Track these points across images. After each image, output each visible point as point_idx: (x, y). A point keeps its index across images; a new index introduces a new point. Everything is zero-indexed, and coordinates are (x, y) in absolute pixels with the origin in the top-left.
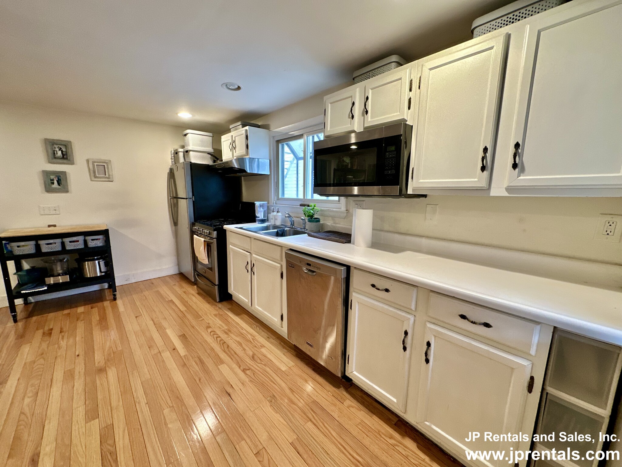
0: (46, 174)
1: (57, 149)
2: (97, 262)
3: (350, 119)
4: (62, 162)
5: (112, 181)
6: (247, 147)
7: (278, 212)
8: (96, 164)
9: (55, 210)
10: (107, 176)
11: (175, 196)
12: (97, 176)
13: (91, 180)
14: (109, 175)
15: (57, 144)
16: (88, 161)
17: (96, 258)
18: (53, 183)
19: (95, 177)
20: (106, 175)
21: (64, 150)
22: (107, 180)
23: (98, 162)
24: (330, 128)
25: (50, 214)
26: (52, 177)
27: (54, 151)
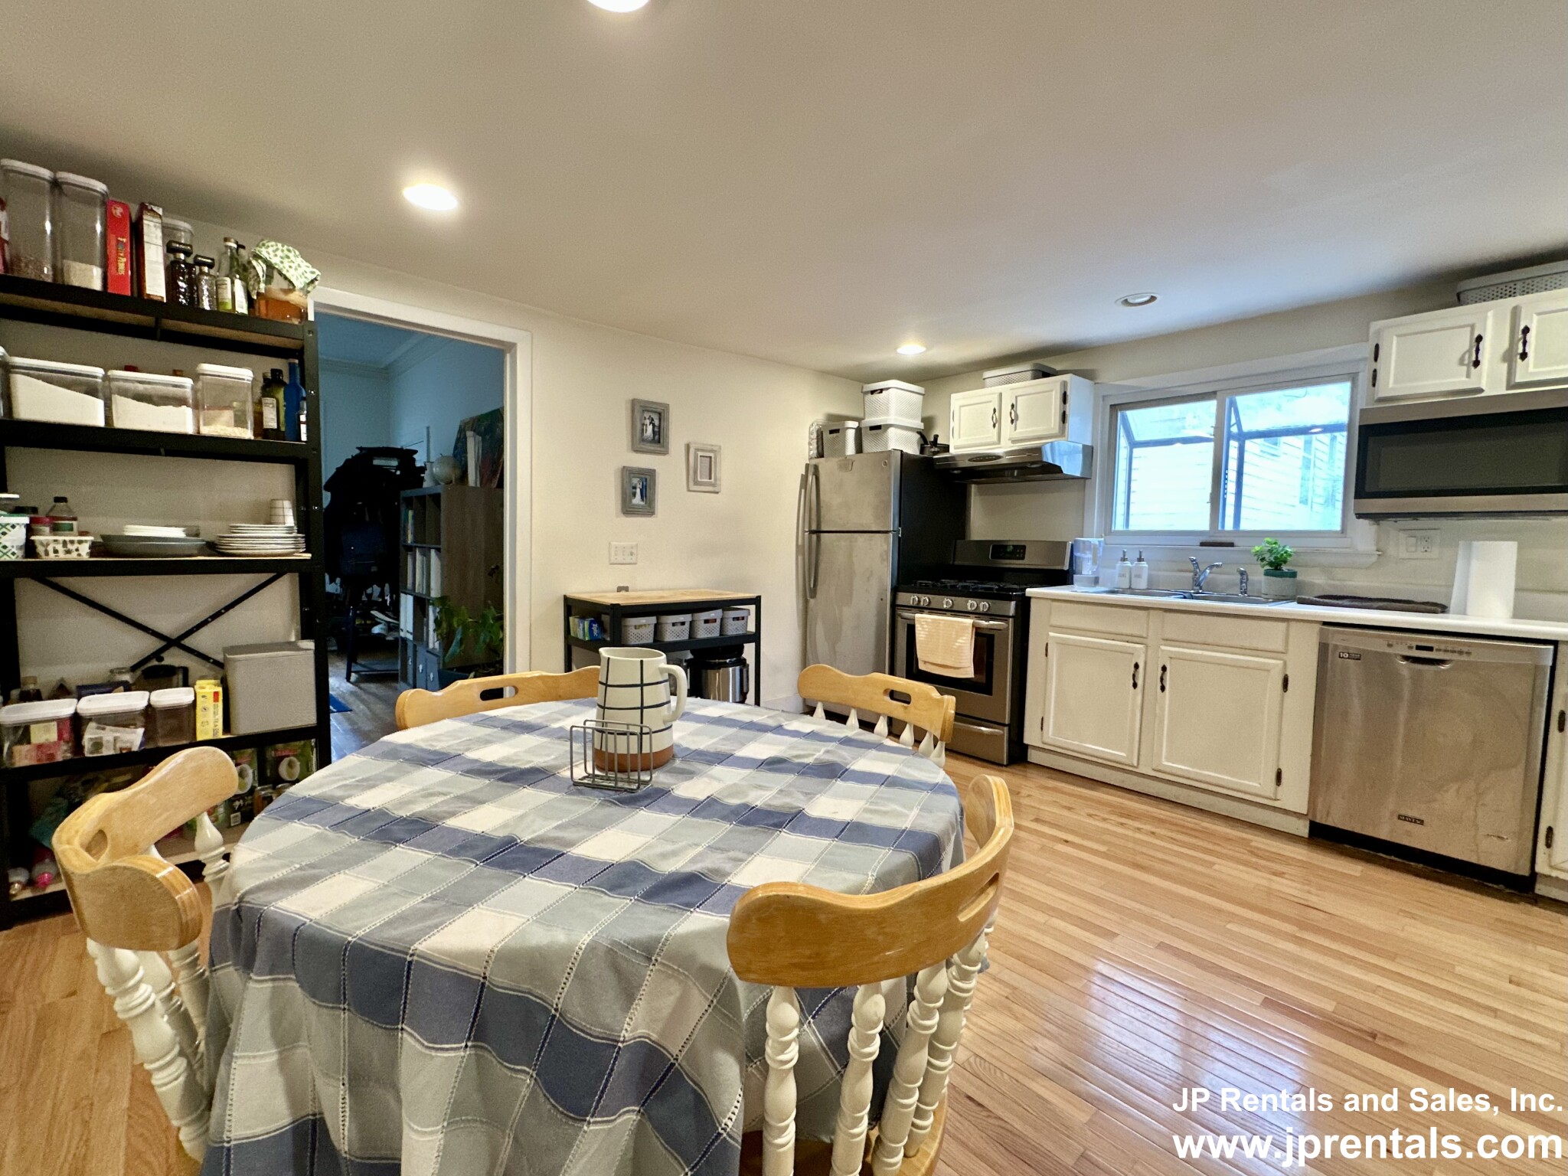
0: (628, 473)
1: (647, 422)
2: (731, 669)
3: (1465, 368)
4: (652, 448)
5: (717, 493)
6: (1064, 417)
7: (1140, 560)
8: (700, 454)
9: (632, 554)
10: (712, 480)
11: (814, 528)
12: (699, 479)
13: (689, 490)
14: (716, 480)
15: (649, 411)
16: (688, 447)
17: (728, 661)
18: (634, 495)
19: (696, 483)
20: (710, 478)
21: (656, 422)
22: (711, 489)
23: (702, 450)
24: (1395, 382)
25: (624, 562)
26: (635, 481)
27: (643, 425)
